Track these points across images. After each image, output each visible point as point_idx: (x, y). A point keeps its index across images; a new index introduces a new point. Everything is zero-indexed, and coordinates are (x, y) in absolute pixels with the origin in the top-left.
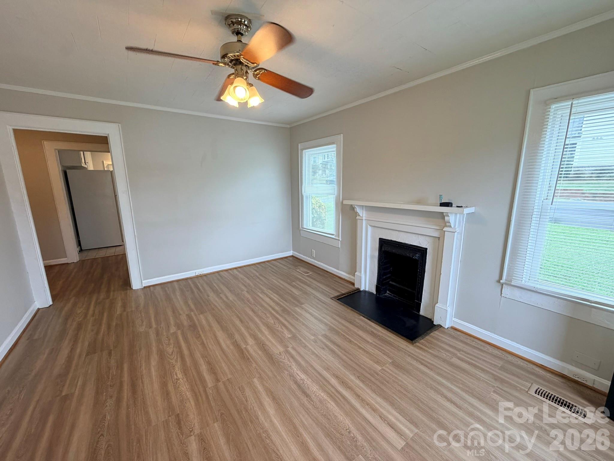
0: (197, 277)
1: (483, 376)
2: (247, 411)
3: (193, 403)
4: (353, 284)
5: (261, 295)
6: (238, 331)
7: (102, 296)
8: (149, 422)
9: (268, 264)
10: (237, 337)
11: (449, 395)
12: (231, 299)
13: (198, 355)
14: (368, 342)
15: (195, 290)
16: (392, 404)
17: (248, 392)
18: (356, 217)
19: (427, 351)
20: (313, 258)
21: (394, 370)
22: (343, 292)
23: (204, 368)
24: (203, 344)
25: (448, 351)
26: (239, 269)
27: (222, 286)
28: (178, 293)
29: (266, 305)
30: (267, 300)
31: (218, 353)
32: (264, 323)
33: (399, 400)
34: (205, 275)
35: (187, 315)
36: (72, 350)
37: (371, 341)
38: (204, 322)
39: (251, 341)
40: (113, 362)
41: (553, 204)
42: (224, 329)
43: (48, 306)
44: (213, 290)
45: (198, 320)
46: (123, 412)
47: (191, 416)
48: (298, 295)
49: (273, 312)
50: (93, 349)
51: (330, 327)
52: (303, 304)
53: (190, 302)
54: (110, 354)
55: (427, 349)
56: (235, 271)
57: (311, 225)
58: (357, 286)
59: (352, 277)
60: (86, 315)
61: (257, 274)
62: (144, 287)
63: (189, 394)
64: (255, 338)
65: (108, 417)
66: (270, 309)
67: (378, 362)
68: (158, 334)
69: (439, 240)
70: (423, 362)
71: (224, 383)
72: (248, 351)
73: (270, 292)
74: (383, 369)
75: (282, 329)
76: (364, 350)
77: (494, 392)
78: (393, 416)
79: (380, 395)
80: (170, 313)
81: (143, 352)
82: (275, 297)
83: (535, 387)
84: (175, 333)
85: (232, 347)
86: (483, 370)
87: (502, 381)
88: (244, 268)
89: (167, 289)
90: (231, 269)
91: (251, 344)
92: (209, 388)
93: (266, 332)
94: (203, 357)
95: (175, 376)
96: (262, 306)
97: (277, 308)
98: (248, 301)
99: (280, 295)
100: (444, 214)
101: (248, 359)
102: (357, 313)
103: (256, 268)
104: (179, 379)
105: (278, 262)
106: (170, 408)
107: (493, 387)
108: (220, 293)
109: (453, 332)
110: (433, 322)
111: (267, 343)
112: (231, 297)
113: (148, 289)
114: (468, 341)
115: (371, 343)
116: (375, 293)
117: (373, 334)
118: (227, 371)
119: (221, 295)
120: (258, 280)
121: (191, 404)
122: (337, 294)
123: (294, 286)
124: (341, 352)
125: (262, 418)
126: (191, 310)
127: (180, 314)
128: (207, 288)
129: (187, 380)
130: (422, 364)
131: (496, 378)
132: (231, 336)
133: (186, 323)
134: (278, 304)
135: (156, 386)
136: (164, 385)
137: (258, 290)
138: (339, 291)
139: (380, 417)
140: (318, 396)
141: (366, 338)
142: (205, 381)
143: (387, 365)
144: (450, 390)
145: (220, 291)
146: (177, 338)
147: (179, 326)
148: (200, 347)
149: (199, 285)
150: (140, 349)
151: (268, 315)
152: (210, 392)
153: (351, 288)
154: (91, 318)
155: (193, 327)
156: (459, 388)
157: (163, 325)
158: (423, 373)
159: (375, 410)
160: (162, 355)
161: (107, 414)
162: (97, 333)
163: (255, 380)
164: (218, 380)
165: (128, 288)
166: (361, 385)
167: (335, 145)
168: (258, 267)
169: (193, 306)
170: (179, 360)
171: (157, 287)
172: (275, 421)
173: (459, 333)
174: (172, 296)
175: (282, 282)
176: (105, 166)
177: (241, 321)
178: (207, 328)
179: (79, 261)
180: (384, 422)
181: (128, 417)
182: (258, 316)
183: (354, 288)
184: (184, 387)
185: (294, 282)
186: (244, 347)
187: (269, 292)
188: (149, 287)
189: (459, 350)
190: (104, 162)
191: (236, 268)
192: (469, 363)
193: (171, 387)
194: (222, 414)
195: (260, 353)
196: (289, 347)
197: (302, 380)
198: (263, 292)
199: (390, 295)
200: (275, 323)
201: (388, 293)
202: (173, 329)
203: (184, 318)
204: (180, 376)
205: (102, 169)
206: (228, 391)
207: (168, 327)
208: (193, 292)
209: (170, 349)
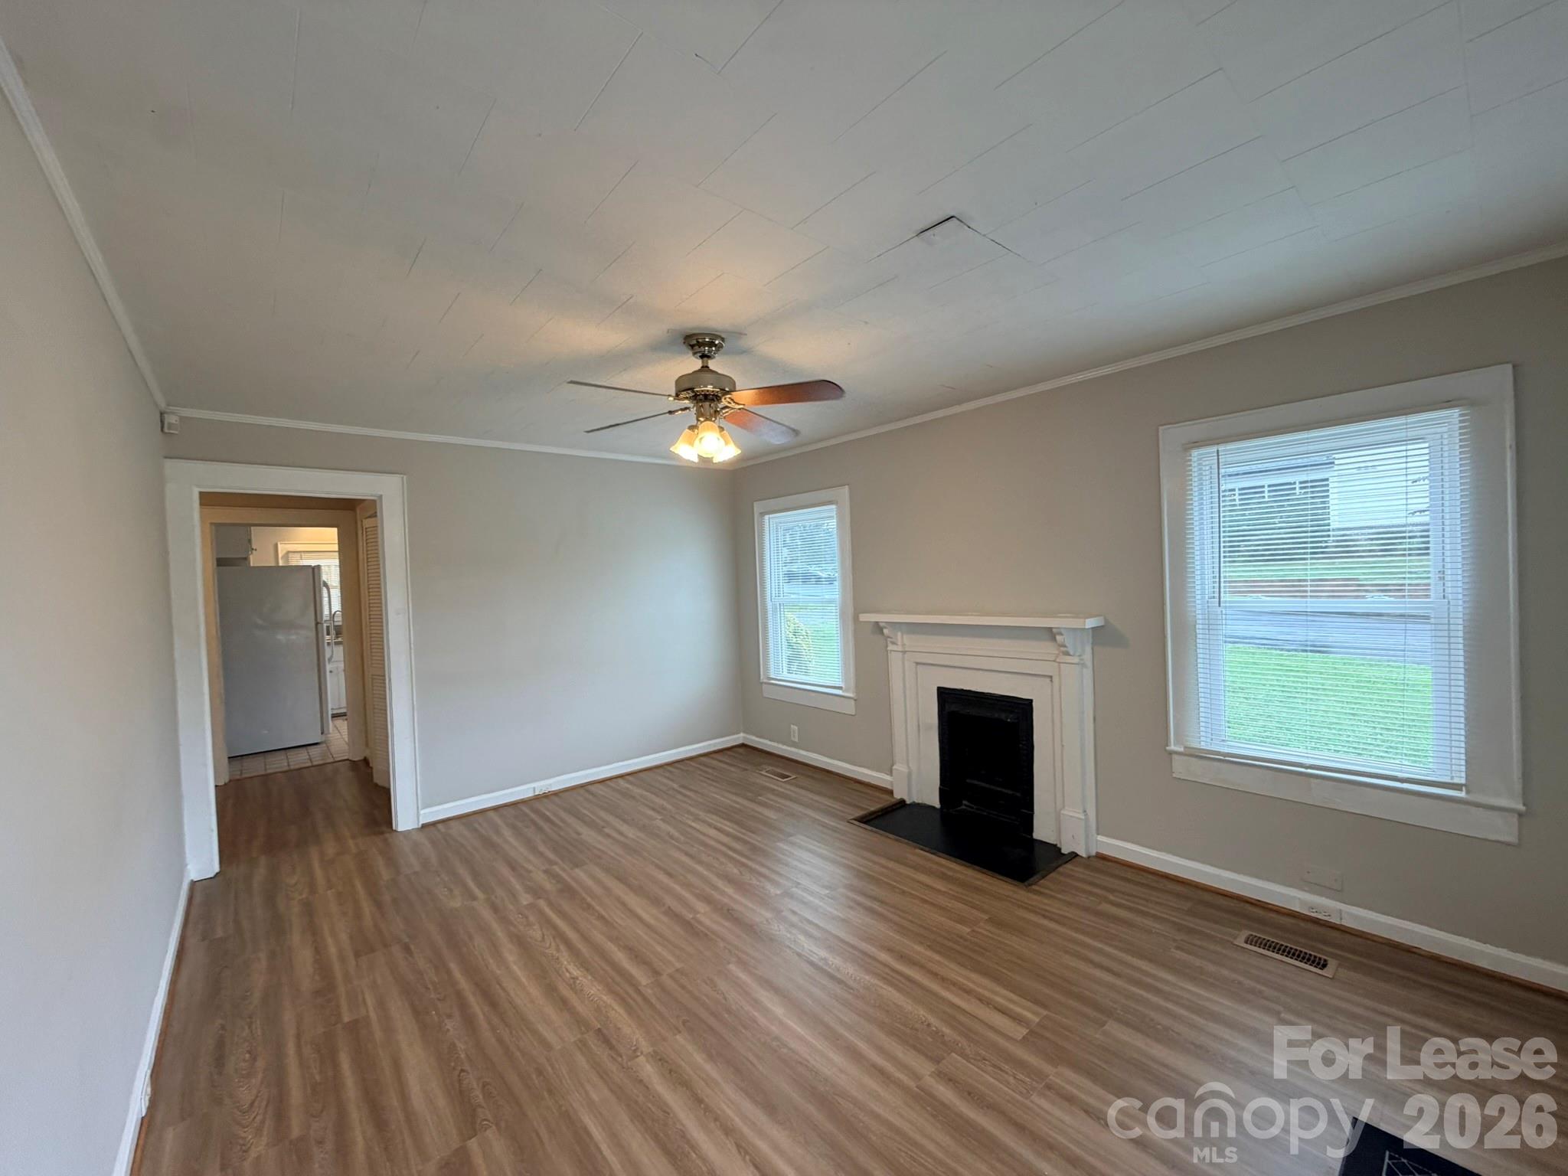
0: (537, 798)
1: (1158, 926)
2: (729, 1011)
3: (621, 1011)
4: (891, 792)
5: (693, 824)
6: (668, 890)
7: (331, 849)
8: (548, 1046)
9: (691, 763)
10: (669, 901)
11: (1097, 958)
12: (630, 835)
13: (599, 937)
14: (939, 891)
15: (546, 826)
16: (997, 979)
17: (722, 985)
18: (887, 646)
19: (1052, 897)
20: (794, 745)
21: (993, 929)
22: (872, 809)
23: (620, 957)
24: (601, 917)
25: (1091, 893)
26: (630, 778)
27: (602, 814)
28: (507, 833)
29: (712, 843)
30: (712, 832)
31: (641, 931)
32: (719, 875)
33: (1009, 974)
34: (556, 794)
35: (546, 872)
36: (319, 950)
37: (943, 889)
38: (590, 883)
39: (701, 907)
40: (422, 963)
41: (1222, 605)
42: (639, 890)
43: (212, 876)
44: (584, 822)
45: (573, 878)
46: (486, 1034)
47: (627, 1030)
48: (775, 820)
49: (730, 853)
50: (364, 946)
51: (859, 871)
52: (791, 836)
53: (542, 848)
54: (407, 949)
55: (1053, 894)
56: (621, 781)
57: (785, 670)
58: (898, 796)
59: (888, 778)
60: (312, 887)
61: (675, 786)
62: (424, 826)
63: (607, 999)
64: (707, 900)
65: (461, 1046)
66: (724, 849)
67: (962, 920)
68: (495, 909)
69: (1051, 681)
70: (1047, 914)
71: (671, 976)
72: (700, 923)
73: (714, 817)
74: (973, 931)
75: (760, 882)
76: (932, 904)
77: (1177, 948)
78: (1002, 996)
79: (974, 970)
80: (505, 871)
81: (479, 942)
82: (728, 827)
83: (1245, 933)
84: (531, 906)
85: (665, 919)
86: (1155, 917)
87: (1190, 931)
88: (641, 774)
89: (477, 826)
90: (610, 779)
91: (702, 911)
92: (645, 986)
93: (730, 890)
94: (615, 940)
95: (568, 974)
96: (706, 845)
97: (737, 846)
98: (672, 837)
99: (737, 823)
100: (1054, 630)
101: (706, 935)
102: (906, 844)
103: (667, 774)
104: (577, 978)
105: (713, 758)
106: (579, 1021)
107: (1175, 940)
108: (603, 827)
109: (1099, 864)
110: (1060, 849)
111: (736, 907)
112: (631, 832)
113: (432, 828)
114: (1129, 876)
115: (945, 892)
116: (937, 805)
117: (944, 877)
118: (670, 958)
119: (607, 830)
120: (679, 797)
121: (618, 1013)
122: (859, 813)
123: (761, 804)
124: (888, 911)
125: (762, 1020)
126: (551, 863)
127: (530, 872)
128: (571, 820)
129: (594, 977)
130: (1044, 917)
131: (1180, 928)
132: (656, 901)
133: (549, 885)
134: (737, 839)
135: (535, 991)
136: (551, 990)
137: (686, 815)
138: (862, 809)
139: (980, 1000)
140: (860, 980)
141: (935, 885)
142: (631, 976)
143: (982, 924)
144: (1100, 951)
145: (602, 824)
146: (541, 913)
147: (537, 892)
148: (597, 923)
149: (548, 813)
150: (471, 938)
151: (723, 859)
152: (648, 992)
153: (887, 801)
154: (329, 892)
155: (568, 890)
156: (1116, 947)
157: (500, 892)
158: (1050, 931)
159: (968, 992)
160: (522, 943)
161: (456, 1041)
162: (358, 916)
163: (732, 967)
164: (656, 973)
165: (384, 828)
166: (937, 957)
167: (834, 507)
168: (670, 772)
169: (551, 856)
170: (562, 947)
171: (452, 823)
172: (790, 1023)
173: (1110, 864)
174: (495, 838)
175: (734, 798)
176: (280, 556)
177: (670, 875)
178: (598, 890)
179: (230, 781)
180: (989, 1007)
181: (500, 1041)
182: (700, 862)
183: (893, 800)
184: (594, 990)
185: (760, 795)
186: (691, 916)
187: (713, 819)
188: (434, 824)
189: (1112, 891)
190: (279, 546)
191: (621, 776)
192: (1130, 909)
193: (566, 992)
194: (684, 1023)
195: (727, 924)
196: (782, 911)
197: (822, 959)
198: (697, 819)
199: (969, 809)
200: (741, 872)
201: (965, 805)
202: (525, 899)
203: (540, 877)
204: (576, 972)
205: (273, 564)
206: (683, 987)
207: (513, 895)
208: (540, 829)
209: (536, 933)
